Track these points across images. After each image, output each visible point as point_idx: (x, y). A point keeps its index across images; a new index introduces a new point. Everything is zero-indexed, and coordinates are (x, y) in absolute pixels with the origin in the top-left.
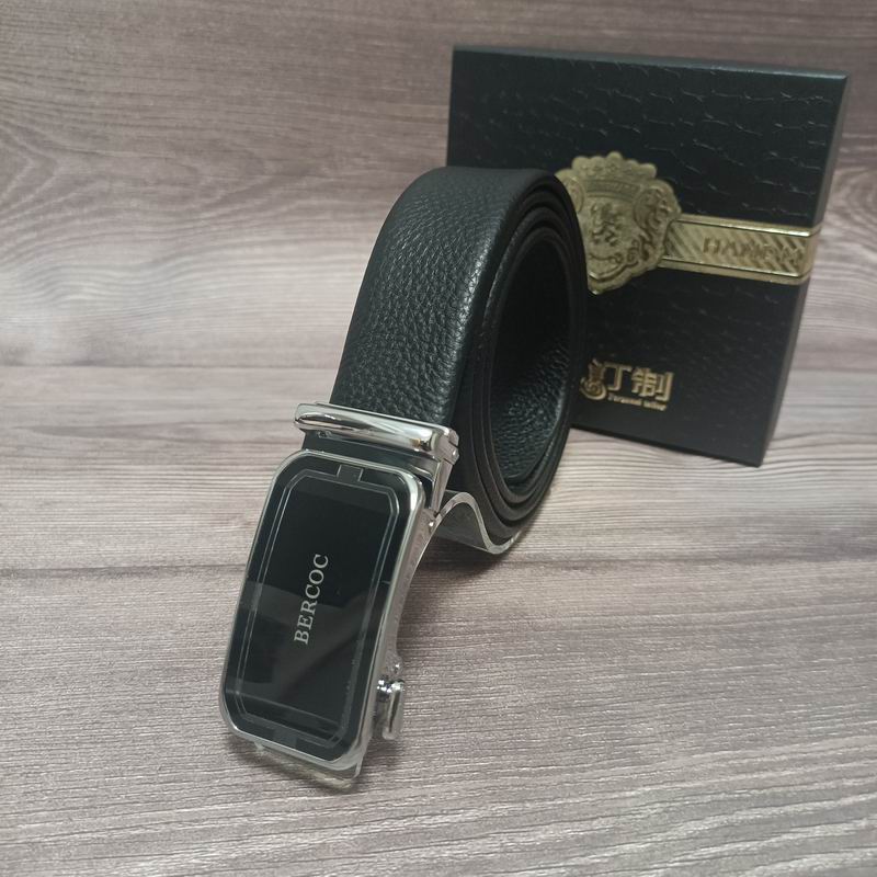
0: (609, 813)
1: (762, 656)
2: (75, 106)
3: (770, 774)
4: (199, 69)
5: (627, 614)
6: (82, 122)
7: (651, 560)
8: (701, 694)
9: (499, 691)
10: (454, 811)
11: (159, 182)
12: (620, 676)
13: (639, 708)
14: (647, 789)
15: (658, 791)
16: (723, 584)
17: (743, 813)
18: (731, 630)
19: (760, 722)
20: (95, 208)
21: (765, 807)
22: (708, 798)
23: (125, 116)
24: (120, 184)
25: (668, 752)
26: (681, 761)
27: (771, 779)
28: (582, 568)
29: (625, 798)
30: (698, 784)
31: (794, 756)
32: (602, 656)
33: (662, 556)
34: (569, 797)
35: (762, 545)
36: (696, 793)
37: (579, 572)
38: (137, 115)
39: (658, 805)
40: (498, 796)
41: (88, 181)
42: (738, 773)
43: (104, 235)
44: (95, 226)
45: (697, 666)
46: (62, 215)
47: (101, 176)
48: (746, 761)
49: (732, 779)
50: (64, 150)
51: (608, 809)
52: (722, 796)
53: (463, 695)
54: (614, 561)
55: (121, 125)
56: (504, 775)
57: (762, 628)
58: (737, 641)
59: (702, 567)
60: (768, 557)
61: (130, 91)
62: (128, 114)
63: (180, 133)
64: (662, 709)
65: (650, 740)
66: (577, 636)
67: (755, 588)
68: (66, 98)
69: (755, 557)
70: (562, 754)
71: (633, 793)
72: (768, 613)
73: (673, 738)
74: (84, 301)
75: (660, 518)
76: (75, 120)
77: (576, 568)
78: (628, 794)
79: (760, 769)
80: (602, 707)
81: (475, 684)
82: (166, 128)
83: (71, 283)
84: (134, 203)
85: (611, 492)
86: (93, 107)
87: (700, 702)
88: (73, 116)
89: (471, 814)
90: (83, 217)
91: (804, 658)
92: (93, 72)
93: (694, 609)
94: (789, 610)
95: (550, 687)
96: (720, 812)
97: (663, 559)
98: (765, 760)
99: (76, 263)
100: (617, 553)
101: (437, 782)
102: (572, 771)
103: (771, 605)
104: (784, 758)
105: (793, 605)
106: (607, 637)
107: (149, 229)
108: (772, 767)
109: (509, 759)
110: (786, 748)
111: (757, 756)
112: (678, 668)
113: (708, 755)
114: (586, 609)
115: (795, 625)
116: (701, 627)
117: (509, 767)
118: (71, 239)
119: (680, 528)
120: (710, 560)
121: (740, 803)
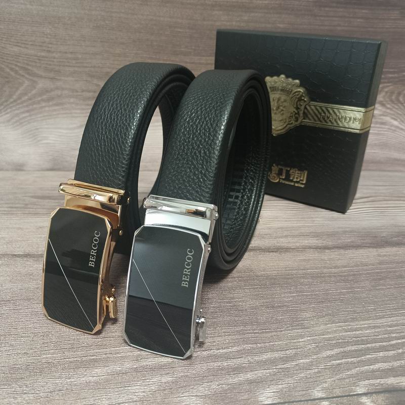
0: (293, 348)
1: (354, 286)
2: (47, 58)
3: (360, 332)
4: (101, 42)
5: (296, 270)
6: (50, 65)
7: (305, 248)
8: (329, 301)
9: (243, 301)
10: (227, 348)
11: (83, 91)
12: (294, 294)
13: (303, 307)
14: (309, 338)
15: (313, 339)
16: (336, 258)
17: (350, 347)
18: (341, 276)
19: (355, 312)
20: (54, 102)
21: (359, 345)
22: (334, 342)
23: (68, 62)
24: (66, 92)
25: (316, 324)
26: (322, 327)
27: (361, 334)
28: (276, 252)
29: (300, 342)
30: (330, 336)
31: (370, 325)
32: (286, 287)
33: (309, 246)
34: (276, 341)
35: (352, 242)
36: (329, 339)
37: (274, 253)
38: (74, 62)
39: (313, 344)
40: (246, 341)
41: (52, 90)
42: (347, 332)
43: (58, 114)
44: (55, 110)
45: (327, 290)
46: (41, 106)
47: (57, 88)
48: (350, 327)
49: (344, 334)
50: (41, 77)
51: (292, 346)
52: (340, 341)
53: (227, 302)
54: (289, 249)
55: (67, 66)
56: (247, 333)
57: (354, 275)
58: (343, 280)
59: (327, 251)
60: (355, 247)
61: (71, 51)
62: (70, 61)
63: (92, 69)
64: (313, 307)
65: (309, 319)
66: (275, 279)
67: (350, 259)
68: (43, 54)
69: (350, 246)
70: (272, 325)
71: (303, 340)
72: (356, 269)
73: (318, 318)
74: (50, 143)
75: (308, 231)
76: (47, 64)
77: (272, 252)
78: (301, 340)
79: (356, 330)
80: (288, 306)
81: (233, 298)
82: (86, 67)
83: (44, 135)
84: (72, 100)
85: (286, 221)
86: (54, 58)
87: (329, 304)
88: (46, 62)
89: (235, 349)
90: (49, 106)
91: (372, 286)
92: (55, 43)
93: (325, 267)
94: (365, 267)
95: (265, 299)
96: (340, 347)
97: (310, 248)
98: (358, 326)
99: (46, 126)
100: (290, 245)
101: (219, 336)
102: (276, 332)
103: (357, 266)
104: (366, 326)
105: (367, 266)
106: (288, 279)
107: (79, 111)
108: (361, 329)
109: (249, 327)
110: (366, 322)
111: (354, 325)
112: (319, 291)
113: (334, 325)
114: (278, 268)
115: (368, 274)
116: (328, 275)
117: (249, 330)
118: (44, 116)
119: (316, 235)
120: (331, 248)
121: (348, 343)
